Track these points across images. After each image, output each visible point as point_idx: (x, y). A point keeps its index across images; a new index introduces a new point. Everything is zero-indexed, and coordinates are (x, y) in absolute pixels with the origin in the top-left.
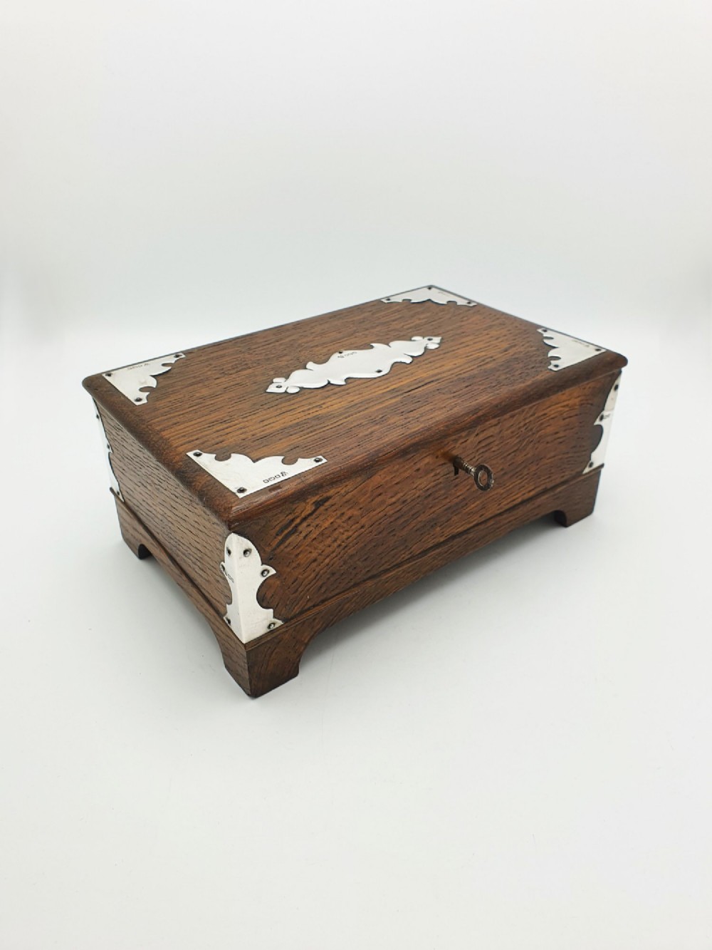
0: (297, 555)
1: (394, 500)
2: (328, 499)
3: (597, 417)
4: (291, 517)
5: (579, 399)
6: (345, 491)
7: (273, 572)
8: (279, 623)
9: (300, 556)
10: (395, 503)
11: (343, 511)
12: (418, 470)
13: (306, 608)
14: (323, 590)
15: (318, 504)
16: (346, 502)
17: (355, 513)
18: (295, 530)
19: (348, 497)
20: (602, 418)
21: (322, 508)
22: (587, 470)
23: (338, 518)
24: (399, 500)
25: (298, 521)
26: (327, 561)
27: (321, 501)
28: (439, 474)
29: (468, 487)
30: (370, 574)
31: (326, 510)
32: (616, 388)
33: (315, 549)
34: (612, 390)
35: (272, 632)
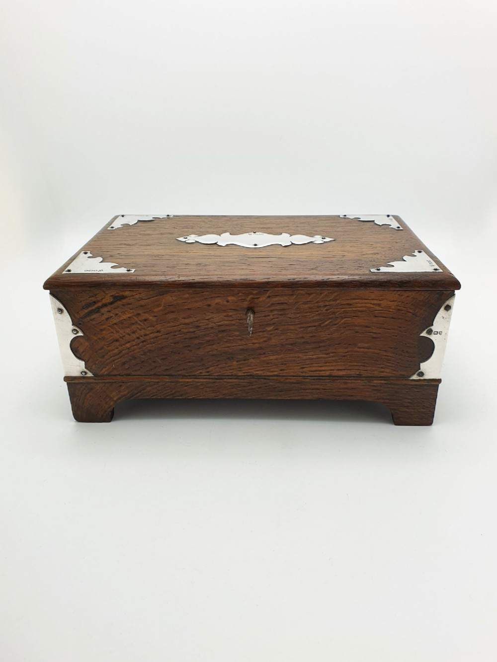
0: (101, 330)
1: (187, 321)
2: (124, 297)
3: (424, 330)
4: (93, 299)
5: (395, 303)
6: (139, 298)
7: (80, 334)
8: (90, 374)
9: (104, 332)
10: (188, 324)
11: (139, 312)
12: (209, 305)
13: (113, 373)
14: (127, 366)
15: (117, 299)
16: (141, 306)
17: (151, 318)
18: (98, 310)
19: (142, 302)
20: (430, 332)
21: (119, 303)
22: (415, 377)
23: (135, 316)
24: (192, 323)
25: (100, 304)
26: (128, 345)
27: (118, 296)
28: (231, 316)
29: (265, 339)
30: (168, 373)
31: (123, 305)
32: (448, 308)
33: (117, 332)
34: (442, 309)
35: (84, 378)
